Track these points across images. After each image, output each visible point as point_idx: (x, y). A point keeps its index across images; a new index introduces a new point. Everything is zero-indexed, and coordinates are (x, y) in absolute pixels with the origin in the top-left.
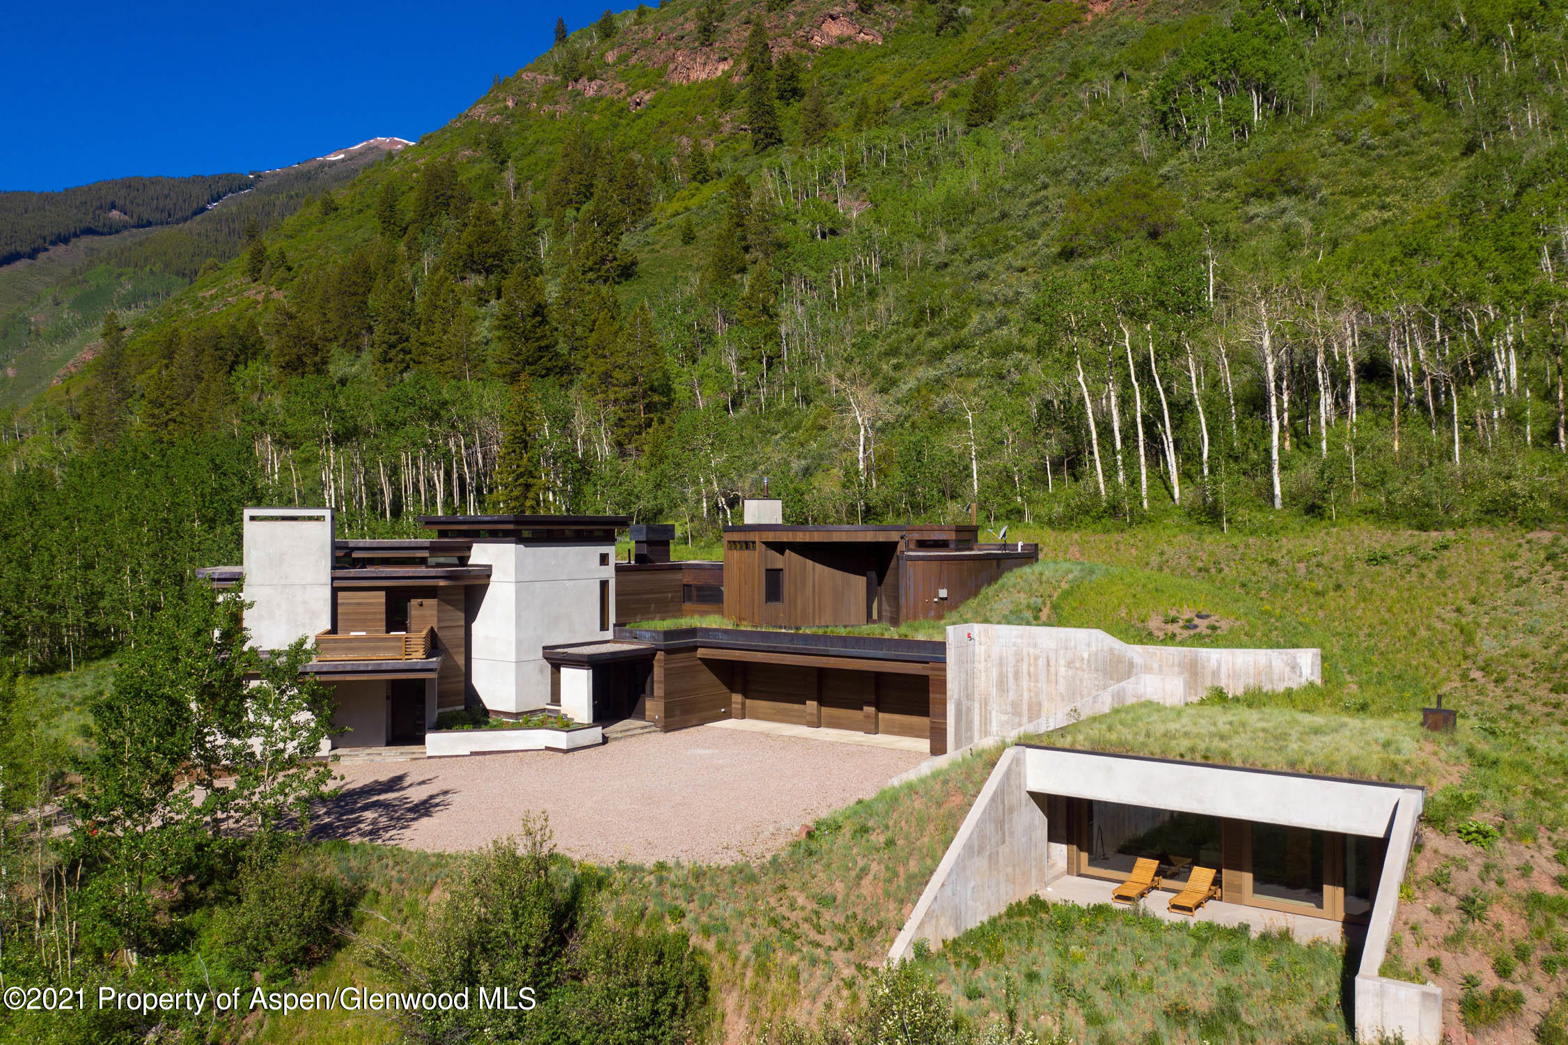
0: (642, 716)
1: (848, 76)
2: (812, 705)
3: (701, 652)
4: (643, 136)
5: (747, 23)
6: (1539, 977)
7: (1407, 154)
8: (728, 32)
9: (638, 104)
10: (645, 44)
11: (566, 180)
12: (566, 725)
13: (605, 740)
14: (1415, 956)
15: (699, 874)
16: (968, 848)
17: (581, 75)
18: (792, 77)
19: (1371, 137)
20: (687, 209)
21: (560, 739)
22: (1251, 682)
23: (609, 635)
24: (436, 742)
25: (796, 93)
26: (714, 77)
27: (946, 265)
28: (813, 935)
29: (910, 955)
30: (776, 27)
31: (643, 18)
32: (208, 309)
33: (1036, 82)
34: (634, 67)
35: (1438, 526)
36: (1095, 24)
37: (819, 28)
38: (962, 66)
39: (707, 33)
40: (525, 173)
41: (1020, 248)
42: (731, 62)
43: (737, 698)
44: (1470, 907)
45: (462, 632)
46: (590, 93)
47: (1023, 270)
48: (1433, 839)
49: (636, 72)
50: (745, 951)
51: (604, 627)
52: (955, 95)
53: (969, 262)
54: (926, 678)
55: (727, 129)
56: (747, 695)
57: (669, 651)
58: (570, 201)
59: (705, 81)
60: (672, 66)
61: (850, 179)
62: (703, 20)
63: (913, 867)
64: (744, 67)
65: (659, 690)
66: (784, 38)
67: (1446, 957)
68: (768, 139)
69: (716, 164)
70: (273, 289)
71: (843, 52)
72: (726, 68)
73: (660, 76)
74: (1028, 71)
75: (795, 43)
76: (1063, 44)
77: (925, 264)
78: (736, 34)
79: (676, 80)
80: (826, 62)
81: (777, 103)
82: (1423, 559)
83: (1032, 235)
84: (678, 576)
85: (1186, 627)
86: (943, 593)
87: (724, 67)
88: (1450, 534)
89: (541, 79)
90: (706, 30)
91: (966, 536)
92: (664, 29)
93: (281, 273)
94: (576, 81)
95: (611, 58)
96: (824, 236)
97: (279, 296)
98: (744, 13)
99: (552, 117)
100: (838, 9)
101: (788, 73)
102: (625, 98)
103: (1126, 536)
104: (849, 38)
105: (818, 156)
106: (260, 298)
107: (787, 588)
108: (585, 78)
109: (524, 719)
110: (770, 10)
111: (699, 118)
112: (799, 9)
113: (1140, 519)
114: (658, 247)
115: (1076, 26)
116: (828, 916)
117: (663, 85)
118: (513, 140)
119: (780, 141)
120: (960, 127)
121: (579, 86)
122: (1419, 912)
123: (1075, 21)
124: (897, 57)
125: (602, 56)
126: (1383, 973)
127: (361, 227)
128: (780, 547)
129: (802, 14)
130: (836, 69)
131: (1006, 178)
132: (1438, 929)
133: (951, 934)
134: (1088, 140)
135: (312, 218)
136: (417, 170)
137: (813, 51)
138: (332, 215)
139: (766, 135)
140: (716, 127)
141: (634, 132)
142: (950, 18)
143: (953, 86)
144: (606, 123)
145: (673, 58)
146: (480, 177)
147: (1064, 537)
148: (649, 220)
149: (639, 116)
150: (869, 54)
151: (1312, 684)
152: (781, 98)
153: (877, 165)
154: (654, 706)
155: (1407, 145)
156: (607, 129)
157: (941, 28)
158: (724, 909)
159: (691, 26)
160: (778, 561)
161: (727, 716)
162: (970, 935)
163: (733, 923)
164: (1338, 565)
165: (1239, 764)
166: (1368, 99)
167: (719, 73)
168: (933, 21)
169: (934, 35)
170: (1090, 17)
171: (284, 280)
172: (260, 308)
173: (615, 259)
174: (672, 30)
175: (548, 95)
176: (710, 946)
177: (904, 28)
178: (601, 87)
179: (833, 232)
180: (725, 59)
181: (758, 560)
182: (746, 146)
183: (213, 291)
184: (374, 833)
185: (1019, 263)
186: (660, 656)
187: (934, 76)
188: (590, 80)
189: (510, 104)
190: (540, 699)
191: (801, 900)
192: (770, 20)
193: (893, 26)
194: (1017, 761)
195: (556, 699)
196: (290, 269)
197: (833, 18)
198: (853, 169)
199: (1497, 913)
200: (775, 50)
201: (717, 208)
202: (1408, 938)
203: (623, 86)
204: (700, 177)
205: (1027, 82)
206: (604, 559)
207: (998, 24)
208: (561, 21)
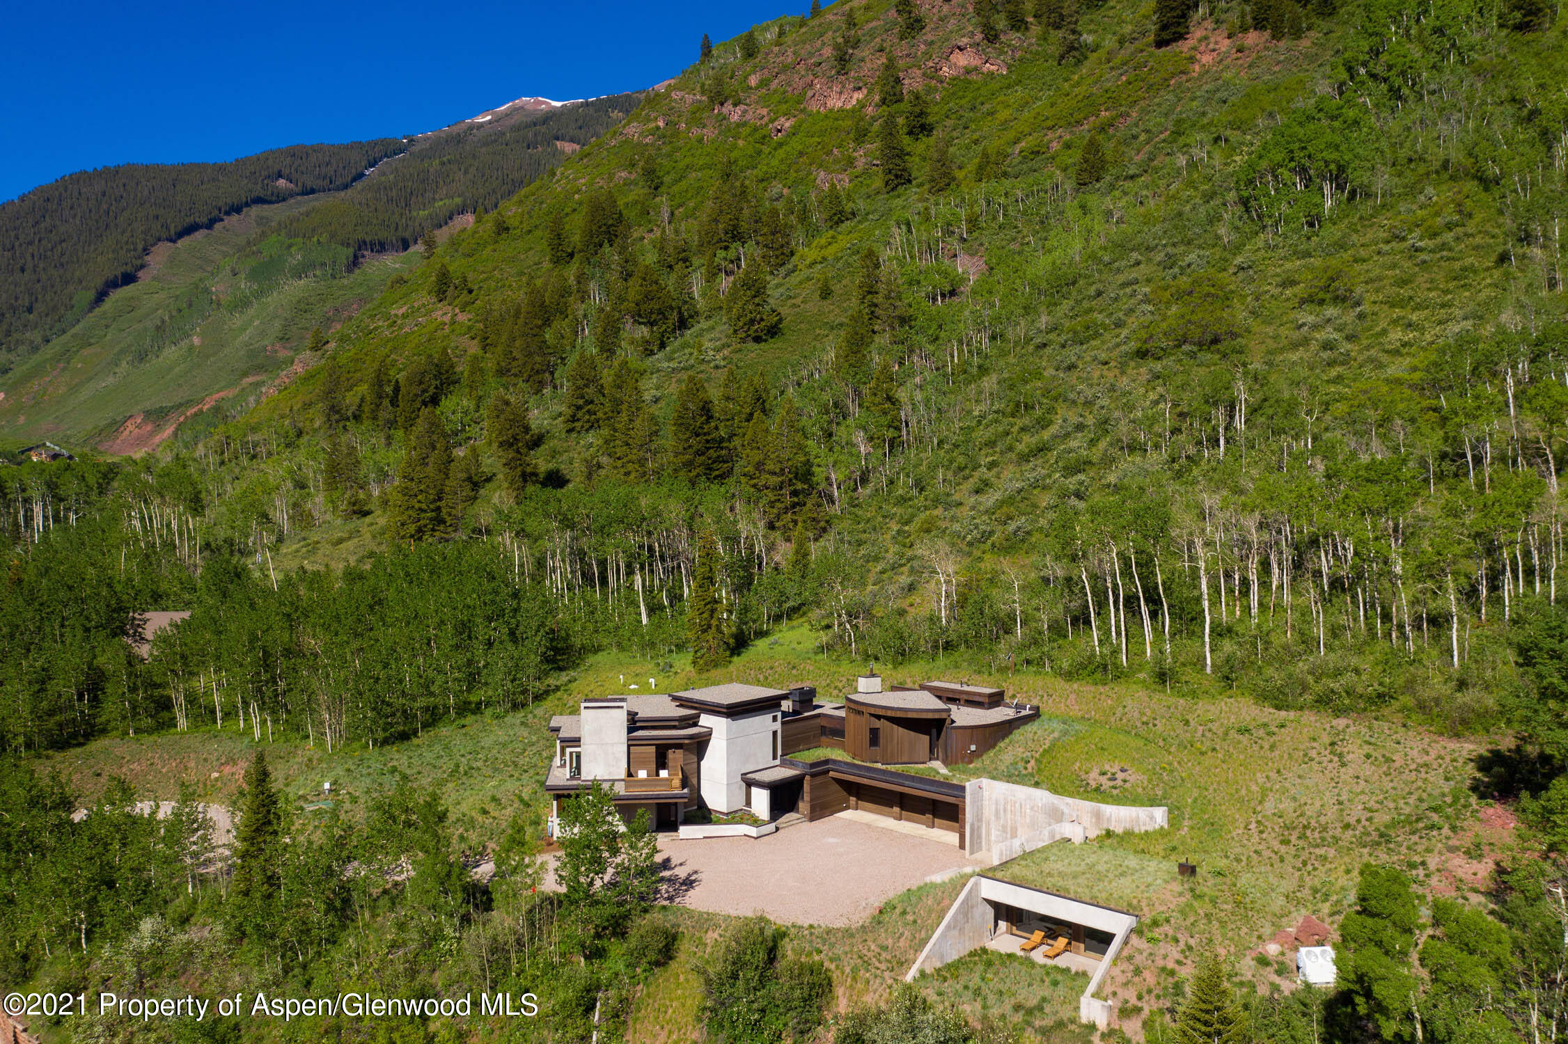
0: (798, 812)
1: (973, 109)
2: (896, 809)
3: (831, 774)
4: (783, 167)
5: (881, 50)
6: (1153, 1001)
7: (1448, 259)
8: (863, 60)
9: (779, 131)
10: (785, 69)
11: (716, 221)
12: (755, 822)
13: (777, 829)
14: (1108, 990)
15: (829, 932)
16: (948, 927)
17: (726, 100)
18: (921, 114)
19: (1421, 240)
20: (824, 259)
21: (753, 831)
22: (1128, 826)
23: (778, 762)
24: (685, 831)
25: (926, 129)
26: (849, 107)
27: (1045, 345)
28: (877, 964)
29: (918, 975)
30: (908, 55)
31: (783, 39)
32: (401, 328)
33: (1143, 137)
34: (775, 91)
35: (1287, 708)
36: (1201, 76)
37: (947, 58)
38: (1077, 116)
39: (843, 61)
40: (677, 201)
41: (1107, 336)
42: (865, 91)
43: (853, 800)
44: (1137, 972)
45: (695, 765)
46: (735, 118)
47: (1106, 363)
48: (1135, 940)
49: (776, 98)
50: (848, 970)
51: (775, 758)
52: (1068, 146)
53: (1063, 346)
54: (957, 806)
55: (861, 164)
56: (859, 798)
57: (813, 775)
58: (720, 240)
59: (841, 110)
60: (810, 93)
61: (970, 232)
62: (839, 49)
63: (923, 935)
64: (877, 98)
65: (807, 797)
66: (915, 70)
67: (1120, 991)
68: (899, 178)
69: (851, 204)
70: (457, 310)
71: (970, 83)
72: (861, 96)
73: (799, 103)
74: (1137, 125)
75: (924, 74)
76: (1171, 97)
77: (1029, 340)
78: (870, 63)
79: (814, 107)
80: (954, 94)
81: (906, 140)
82: (1268, 734)
83: (1119, 324)
84: (818, 720)
85: (1110, 779)
86: (973, 748)
87: (859, 95)
88: (1292, 715)
89: (689, 98)
90: (841, 59)
91: (996, 699)
92: (803, 53)
93: (465, 297)
94: (722, 104)
95: (753, 81)
96: (943, 296)
97: (463, 318)
98: (878, 40)
99: (700, 141)
100: (965, 40)
101: (917, 110)
102: (767, 125)
103: (1107, 688)
104: (976, 69)
105: (943, 207)
106: (447, 319)
107: (882, 741)
108: (730, 102)
109: (734, 817)
110: (902, 39)
111: (836, 152)
112: (930, 38)
113: (1120, 675)
114: (798, 301)
115: (1184, 78)
116: (884, 955)
117: (802, 111)
118: (664, 162)
119: (909, 181)
120: (1069, 186)
121: (725, 110)
122: (1116, 972)
123: (1182, 72)
124: (1019, 88)
125: (746, 78)
126: (1093, 996)
127: (531, 249)
128: (878, 717)
129: (932, 43)
130: (963, 102)
131: (1105, 249)
132: (1121, 979)
133: (939, 965)
134: (1180, 214)
135: (486, 236)
136: (578, 191)
137: (942, 82)
138: (504, 235)
139: (897, 176)
140: (851, 162)
141: (775, 162)
142: (1071, 48)
143: (1067, 137)
144: (750, 151)
145: (811, 85)
146: (637, 202)
147: (1067, 686)
148: (790, 266)
149: (780, 145)
150: (994, 85)
151: (1162, 828)
152: (910, 133)
153: (994, 218)
154: (804, 806)
155: (1450, 250)
156: (751, 156)
157: (1062, 57)
158: (839, 950)
159: (828, 52)
160: (877, 724)
161: (847, 808)
162: (949, 967)
163: (843, 957)
164: (1220, 732)
165: (1072, 896)
166: (1430, 190)
167: (854, 102)
168: (1054, 49)
169: (1055, 63)
170: (1197, 68)
171: (467, 304)
172: (447, 330)
173: (762, 320)
174: (811, 54)
175: (695, 118)
176: (833, 967)
177: (1028, 56)
178: (745, 112)
179: (953, 293)
180: (860, 88)
181: (865, 723)
182: (878, 183)
183: (404, 310)
184: (671, 899)
185: (1103, 356)
186: (807, 777)
187: (1050, 123)
188: (735, 105)
189: (661, 124)
190: (740, 804)
191: (873, 947)
192: (901, 49)
193: (1018, 55)
194: (976, 884)
195: (748, 803)
196: (470, 292)
197: (961, 49)
198: (973, 222)
199: (1147, 974)
200: (906, 82)
201: (851, 260)
202: (1109, 981)
203: (765, 111)
204: (836, 218)
205: (1135, 137)
206: (775, 719)
207: (1112, 69)
208: (706, 36)
